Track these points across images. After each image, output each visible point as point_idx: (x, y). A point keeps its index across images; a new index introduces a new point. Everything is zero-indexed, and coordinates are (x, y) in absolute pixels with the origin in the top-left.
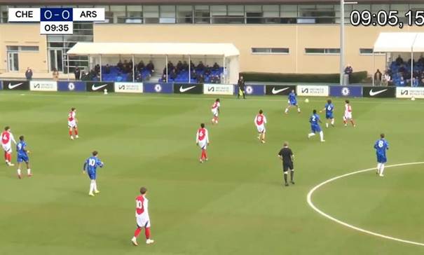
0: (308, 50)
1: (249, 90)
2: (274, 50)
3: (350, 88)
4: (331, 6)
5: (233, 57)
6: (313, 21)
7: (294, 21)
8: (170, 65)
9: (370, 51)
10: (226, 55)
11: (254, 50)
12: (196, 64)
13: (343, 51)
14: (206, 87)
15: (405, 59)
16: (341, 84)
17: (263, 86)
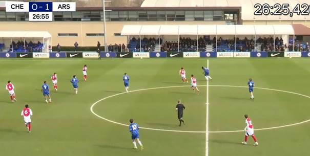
0: (88, 35)
1: (58, 55)
2: (70, 35)
3: (110, 53)
4: (98, 12)
5: (48, 38)
6: (90, 19)
7: (80, 20)
8: (13, 43)
9: (120, 34)
10: (44, 38)
11: (59, 35)
12: (28, 42)
13: (106, 35)
14: (34, 54)
15: (137, 39)
16: (105, 51)
17: (65, 53)
